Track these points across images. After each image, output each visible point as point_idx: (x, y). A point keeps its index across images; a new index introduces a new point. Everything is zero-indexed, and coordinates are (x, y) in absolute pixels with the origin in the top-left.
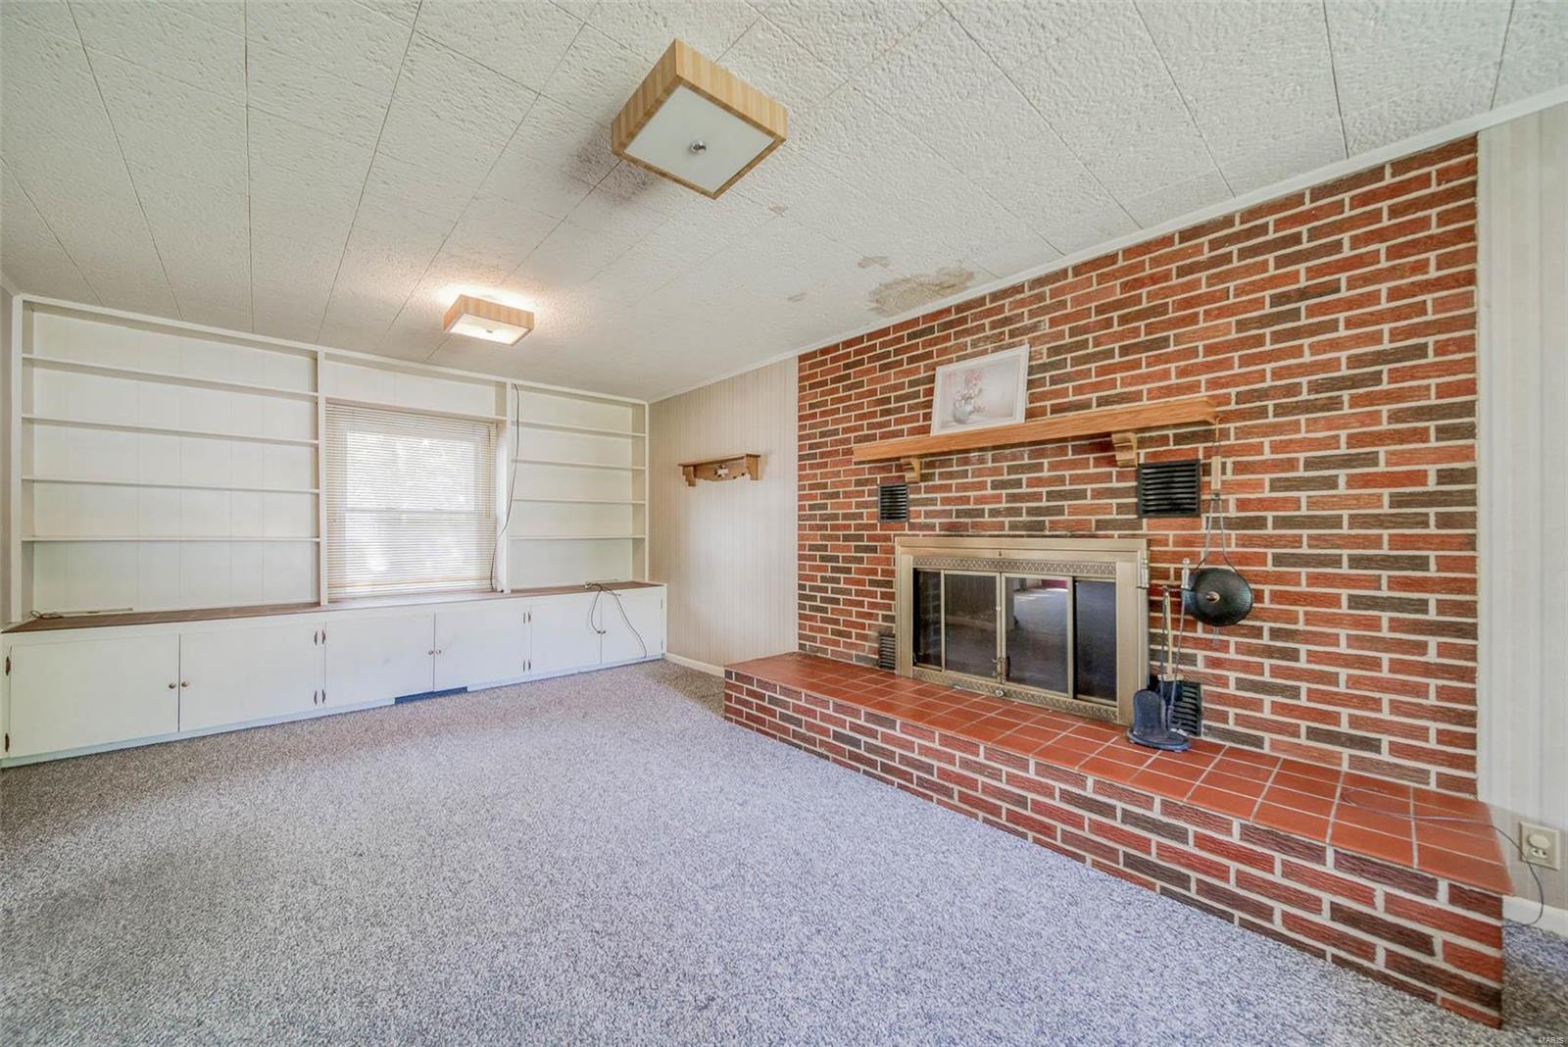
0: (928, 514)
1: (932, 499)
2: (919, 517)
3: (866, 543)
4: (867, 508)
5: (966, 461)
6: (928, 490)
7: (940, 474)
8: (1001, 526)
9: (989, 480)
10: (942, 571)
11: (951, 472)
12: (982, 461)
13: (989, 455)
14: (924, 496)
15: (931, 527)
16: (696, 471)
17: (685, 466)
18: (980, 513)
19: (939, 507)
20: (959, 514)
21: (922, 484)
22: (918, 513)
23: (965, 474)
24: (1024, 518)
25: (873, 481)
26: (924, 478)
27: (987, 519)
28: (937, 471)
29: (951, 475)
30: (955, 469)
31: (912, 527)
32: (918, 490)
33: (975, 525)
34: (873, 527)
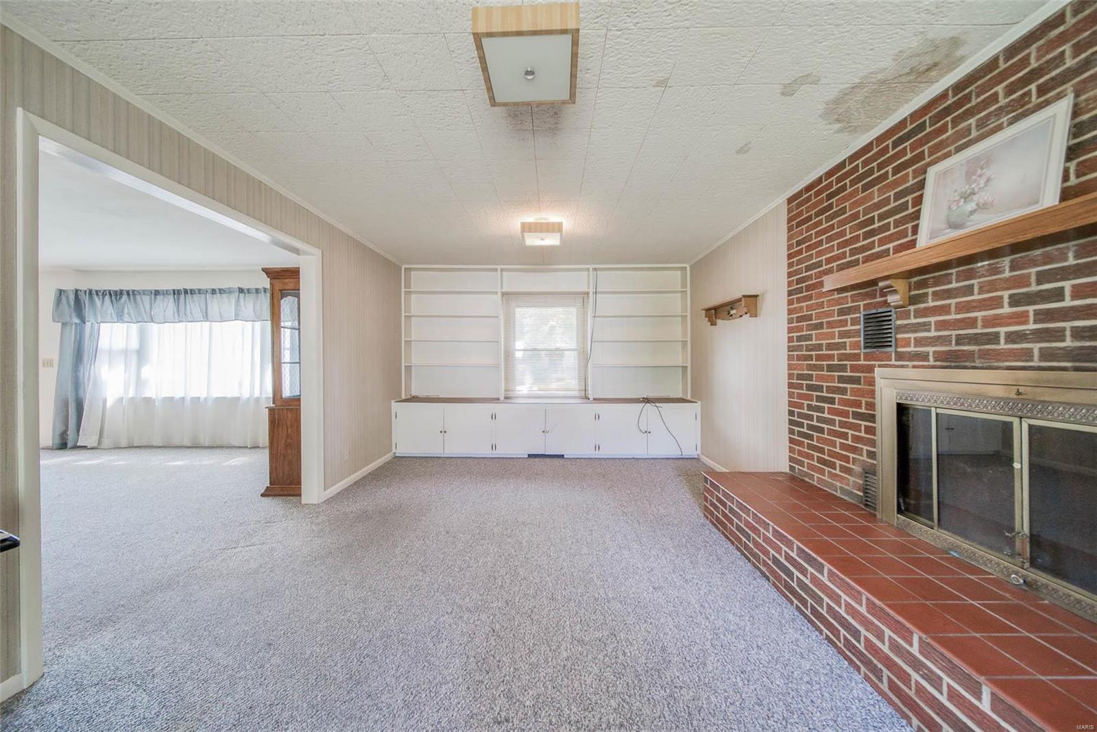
0: (918, 342)
1: (924, 324)
2: (908, 345)
3: (849, 374)
4: (850, 337)
5: (970, 275)
6: (918, 314)
7: (934, 293)
8: (1028, 354)
9: (1006, 294)
10: (933, 409)
11: (948, 290)
12: (995, 270)
13: (1006, 262)
14: (913, 321)
15: (924, 357)
16: (716, 313)
17: (707, 310)
18: (994, 338)
19: (933, 334)
20: (960, 340)
21: (912, 308)
22: (908, 341)
23: (969, 290)
24: (1068, 343)
25: (857, 309)
26: (913, 300)
27: (1003, 345)
28: (930, 290)
29: (949, 294)
30: (954, 285)
31: (900, 356)
32: (907, 315)
33: (984, 354)
34: (856, 357)
